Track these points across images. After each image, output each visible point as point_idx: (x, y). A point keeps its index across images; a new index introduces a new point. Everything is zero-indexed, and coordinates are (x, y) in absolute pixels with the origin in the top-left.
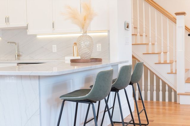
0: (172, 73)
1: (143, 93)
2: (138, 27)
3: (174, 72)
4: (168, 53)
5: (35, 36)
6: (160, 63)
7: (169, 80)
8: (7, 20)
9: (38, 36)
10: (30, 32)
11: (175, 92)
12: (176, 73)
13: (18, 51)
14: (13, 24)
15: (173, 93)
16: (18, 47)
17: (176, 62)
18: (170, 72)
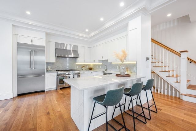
0: (177, 82)
1: (162, 90)
2: (157, 59)
3: (179, 82)
4: (175, 72)
5: (111, 63)
6: (169, 76)
7: (176, 86)
8: (102, 57)
9: (112, 63)
10: (109, 61)
11: (179, 92)
12: (180, 82)
13: (106, 68)
14: (104, 59)
15: (178, 93)
16: (106, 67)
17: (180, 76)
18: (176, 81)
